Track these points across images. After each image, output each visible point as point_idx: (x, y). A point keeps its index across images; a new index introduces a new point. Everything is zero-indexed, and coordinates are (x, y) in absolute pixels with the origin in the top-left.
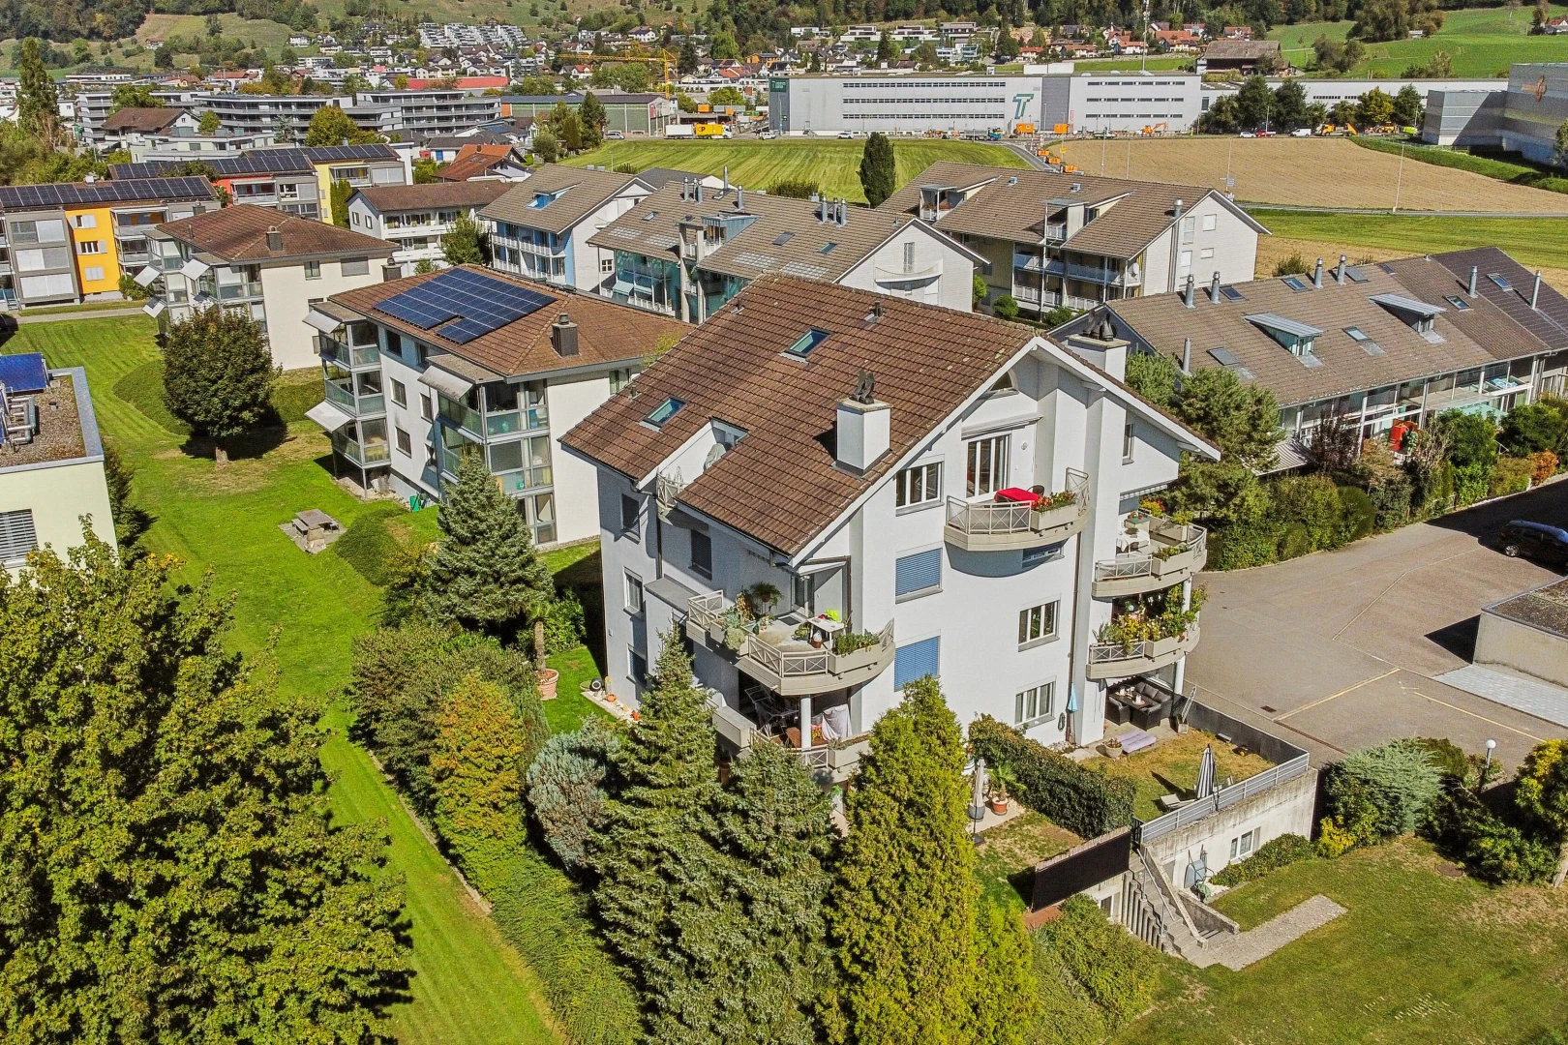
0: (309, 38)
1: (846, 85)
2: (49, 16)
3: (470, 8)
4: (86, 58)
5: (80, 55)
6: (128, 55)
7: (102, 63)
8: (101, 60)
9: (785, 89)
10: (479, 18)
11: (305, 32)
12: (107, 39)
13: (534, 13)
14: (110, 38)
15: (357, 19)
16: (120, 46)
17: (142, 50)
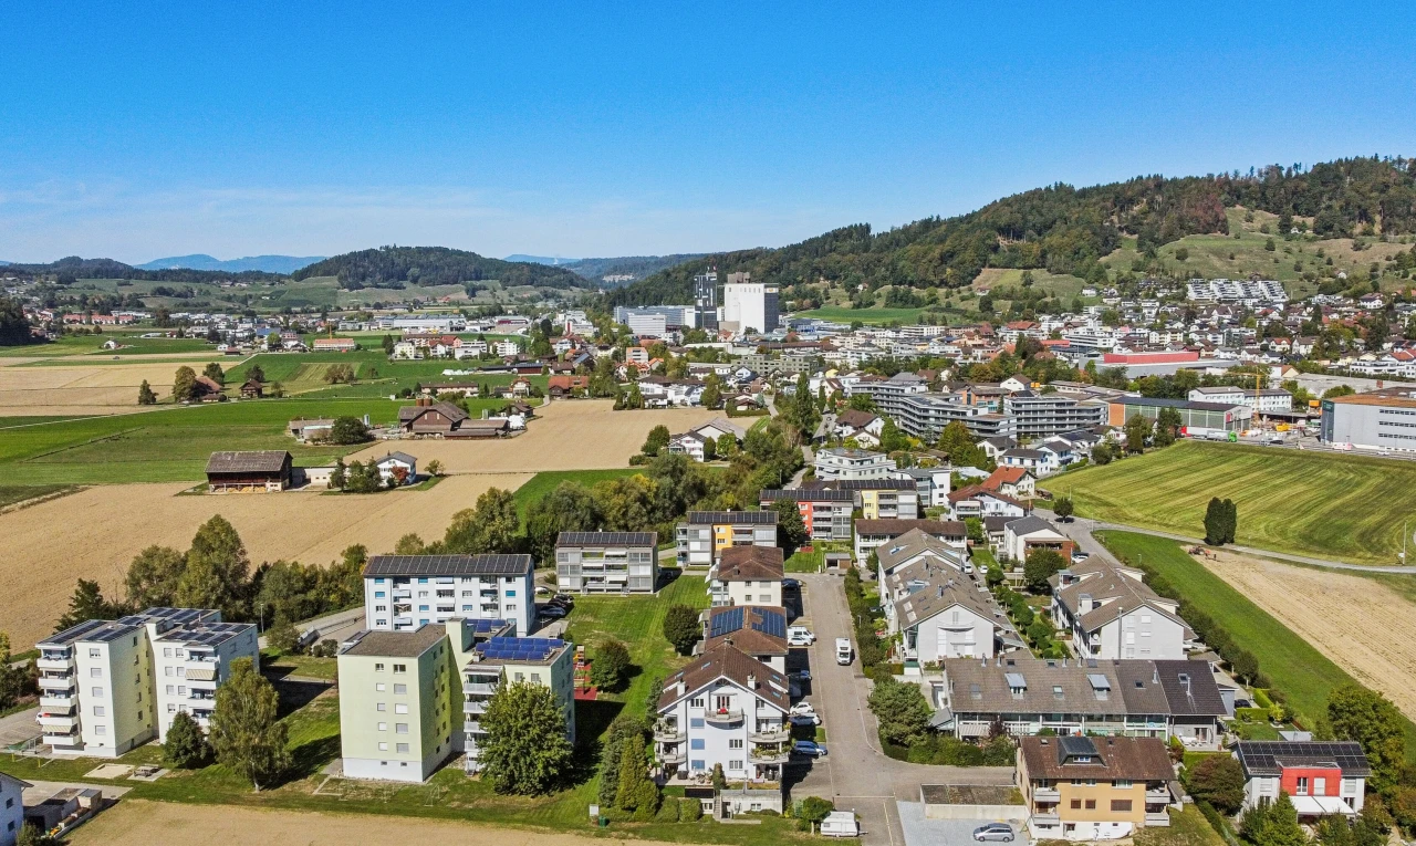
0: (1098, 290)
1: (1382, 412)
2: (915, 270)
3: (1239, 265)
4: (934, 301)
5: (930, 299)
6: (963, 299)
7: (944, 305)
8: (943, 302)
9: (1332, 410)
10: (1245, 274)
11: (1096, 284)
12: (951, 287)
13: (1298, 268)
14: (954, 286)
15: (1138, 275)
16: (959, 292)
17: (973, 296)
